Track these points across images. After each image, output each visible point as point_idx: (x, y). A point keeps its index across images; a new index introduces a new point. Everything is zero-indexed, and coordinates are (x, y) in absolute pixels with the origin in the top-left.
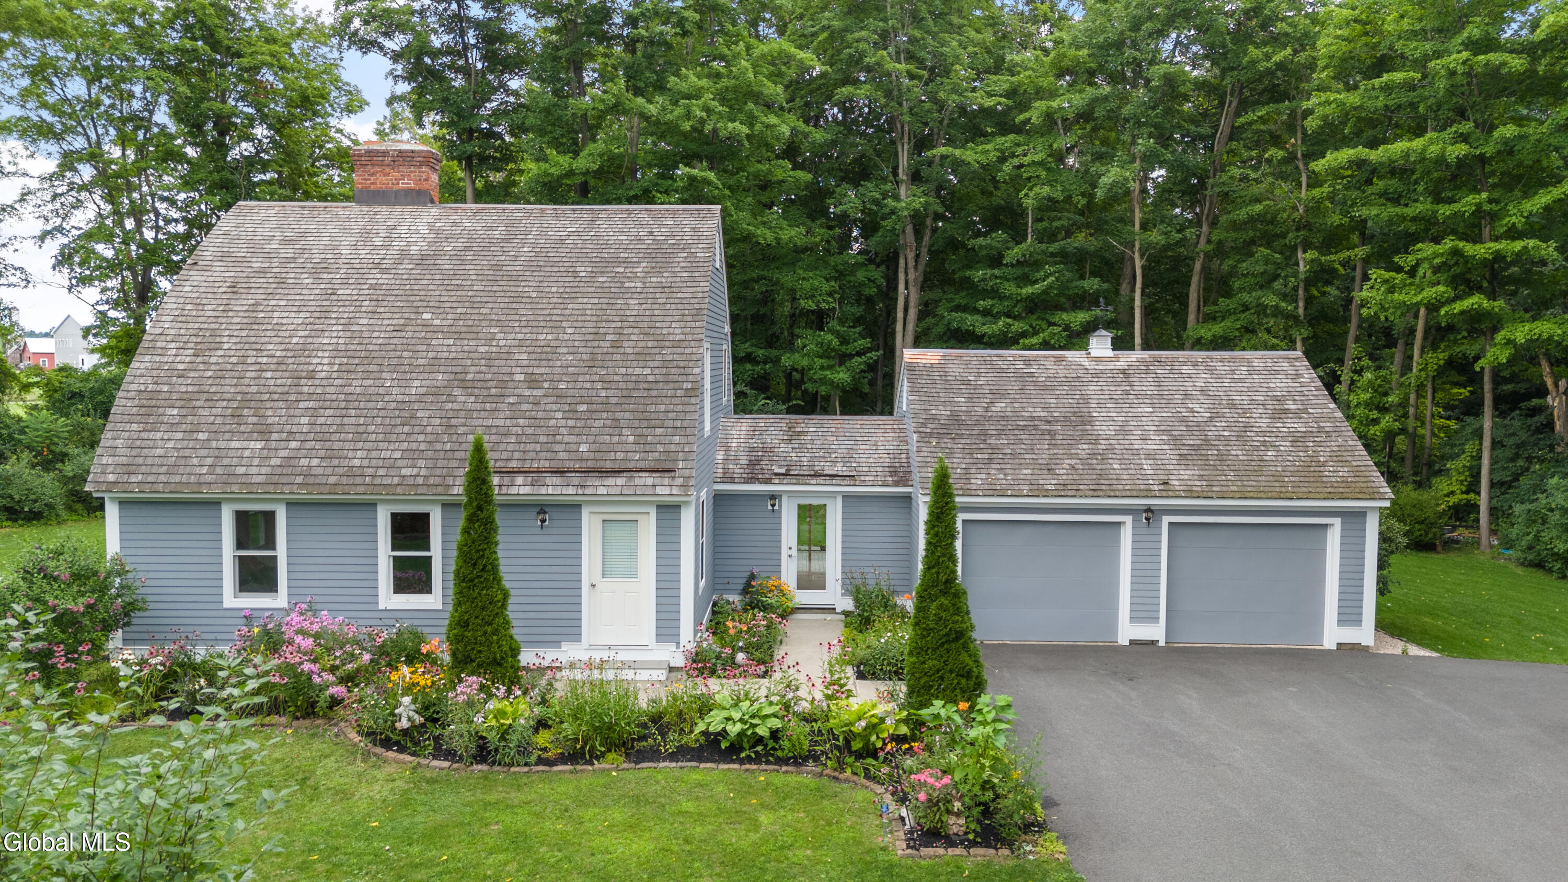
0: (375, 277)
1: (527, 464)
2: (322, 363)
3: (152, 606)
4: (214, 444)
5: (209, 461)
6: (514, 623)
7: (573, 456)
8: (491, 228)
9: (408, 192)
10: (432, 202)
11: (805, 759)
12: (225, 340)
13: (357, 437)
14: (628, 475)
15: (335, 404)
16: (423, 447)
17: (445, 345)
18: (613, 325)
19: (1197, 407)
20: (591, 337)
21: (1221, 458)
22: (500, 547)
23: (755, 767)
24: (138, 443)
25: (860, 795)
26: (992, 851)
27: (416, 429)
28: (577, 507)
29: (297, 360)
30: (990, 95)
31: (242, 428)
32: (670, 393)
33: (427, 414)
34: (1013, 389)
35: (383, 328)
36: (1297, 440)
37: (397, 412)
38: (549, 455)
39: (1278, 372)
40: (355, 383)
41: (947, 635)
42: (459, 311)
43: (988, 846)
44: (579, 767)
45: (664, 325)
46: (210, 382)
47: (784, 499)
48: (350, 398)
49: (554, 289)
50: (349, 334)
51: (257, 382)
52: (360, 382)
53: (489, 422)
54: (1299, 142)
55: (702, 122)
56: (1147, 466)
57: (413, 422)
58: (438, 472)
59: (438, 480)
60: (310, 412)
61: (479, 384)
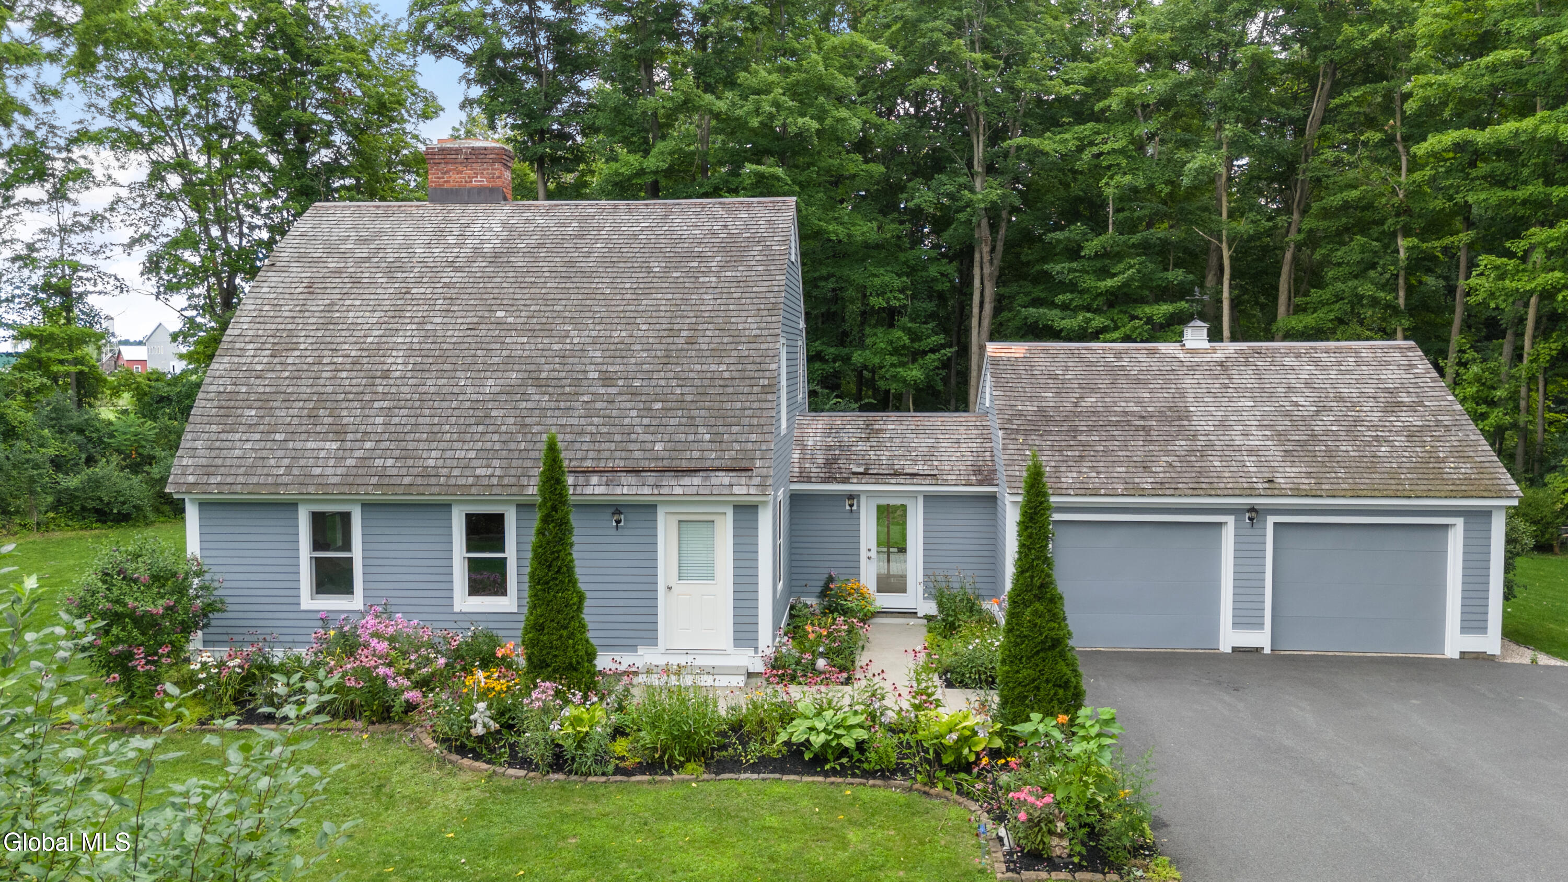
0: (449, 275)
1: (602, 464)
2: (397, 362)
3: (230, 607)
4: (291, 445)
5: (286, 462)
6: (590, 626)
7: (648, 455)
8: (564, 225)
9: (481, 190)
10: (505, 199)
11: (894, 772)
12: (302, 340)
13: (431, 437)
14: (704, 474)
15: (409, 404)
16: (497, 447)
17: (518, 343)
18: (688, 321)
19: (1301, 401)
20: (665, 333)
21: (1330, 454)
22: (575, 548)
23: (840, 780)
24: (217, 444)
25: (953, 812)
26: (1099, 876)
27: (491, 428)
28: (650, 508)
29: (372, 360)
30: (1067, 83)
31: (318, 429)
32: (746, 390)
33: (502, 413)
34: (1103, 382)
35: (457, 327)
36: (1412, 434)
37: (471, 412)
38: (624, 454)
39: (1388, 363)
40: (429, 382)
41: (1043, 642)
42: (532, 308)
43: (1095, 870)
44: (657, 778)
45: (739, 320)
46: (287, 382)
47: (863, 499)
48: (424, 397)
49: (627, 286)
50: (423, 333)
51: (333, 382)
52: (434, 381)
53: (564, 421)
54: (1398, 124)
55: (771, 117)
56: (1250, 463)
57: (487, 421)
58: (513, 472)
59: (513, 480)
60: (385, 412)
61: (554, 383)
